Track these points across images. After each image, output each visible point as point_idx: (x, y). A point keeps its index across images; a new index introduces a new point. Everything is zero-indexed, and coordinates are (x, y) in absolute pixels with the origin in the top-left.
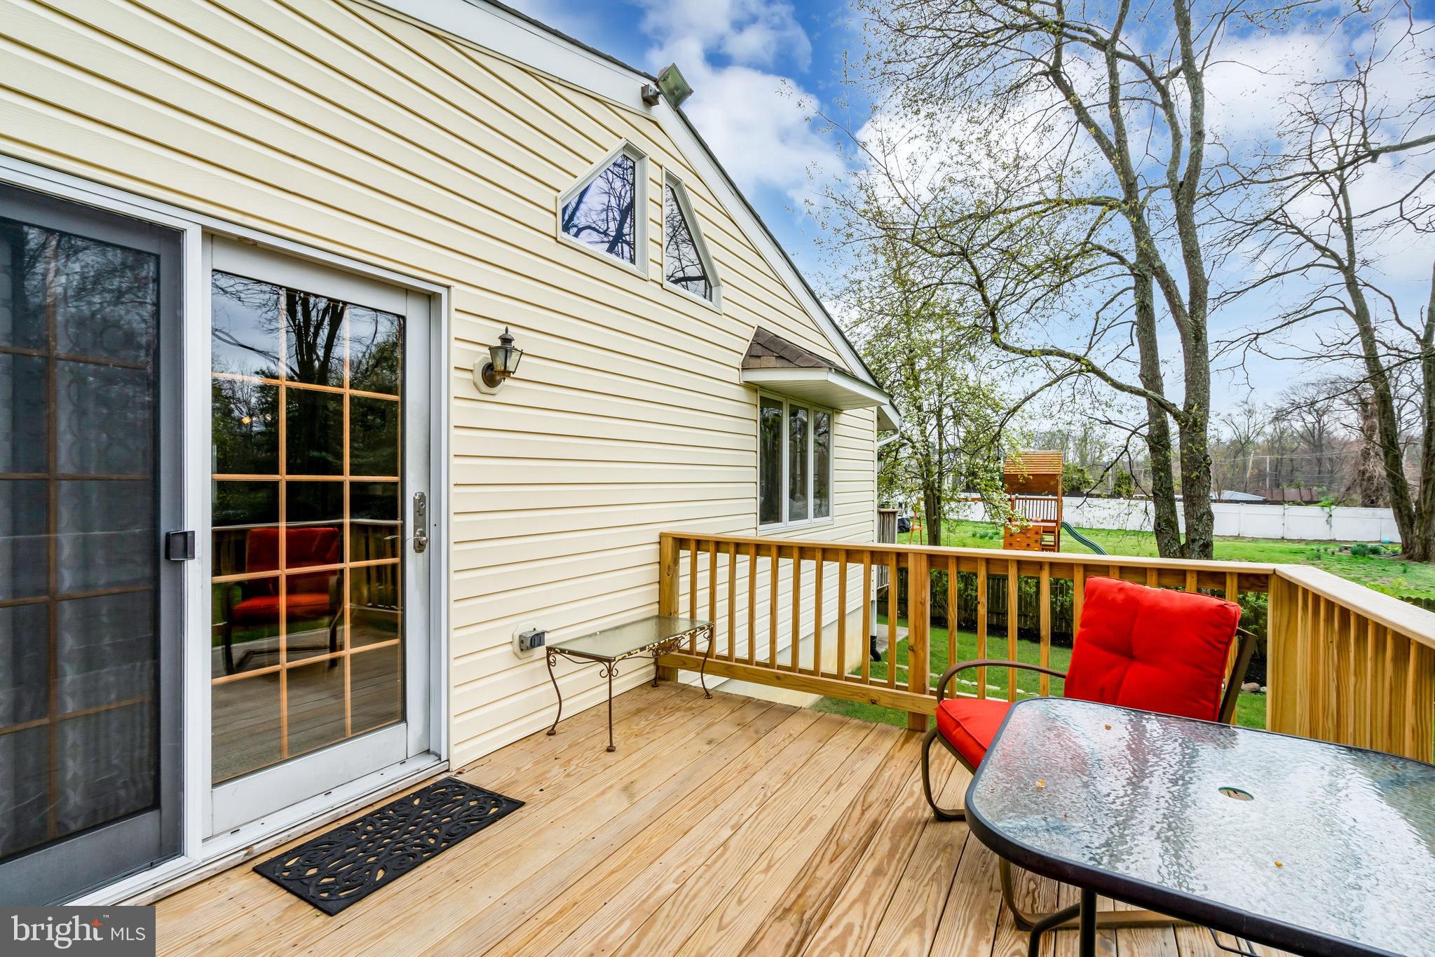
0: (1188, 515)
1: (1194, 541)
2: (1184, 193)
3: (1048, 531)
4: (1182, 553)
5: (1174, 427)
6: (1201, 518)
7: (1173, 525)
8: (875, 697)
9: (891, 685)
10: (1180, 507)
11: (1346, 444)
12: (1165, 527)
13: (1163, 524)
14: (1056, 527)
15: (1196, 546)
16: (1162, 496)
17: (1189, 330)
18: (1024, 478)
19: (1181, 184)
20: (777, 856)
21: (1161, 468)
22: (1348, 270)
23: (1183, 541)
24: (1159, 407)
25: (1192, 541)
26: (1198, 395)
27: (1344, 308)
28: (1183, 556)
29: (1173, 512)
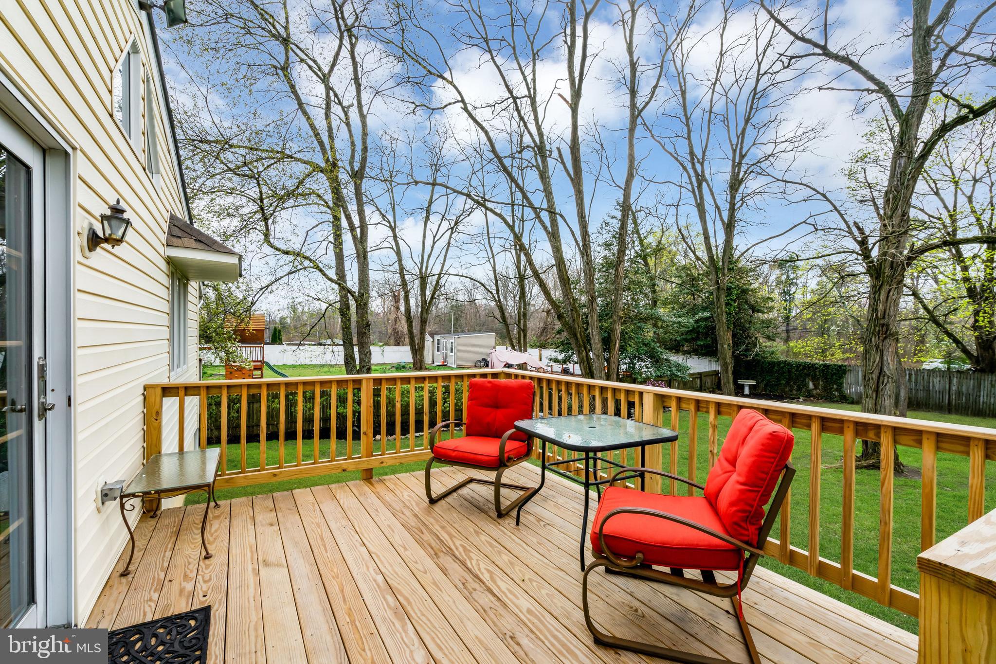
0: (360, 352)
1: (363, 367)
2: (357, 176)
3: (256, 368)
4: (358, 372)
5: (352, 303)
6: (366, 355)
7: (353, 359)
8: (345, 467)
9: (350, 458)
10: (356, 349)
11: (378, 314)
12: (349, 360)
13: (349, 359)
14: (261, 365)
15: (365, 370)
16: (348, 344)
17: (361, 252)
18: (250, 333)
19: (357, 172)
20: (401, 543)
21: (346, 328)
22: (393, 229)
23: (358, 367)
24: (345, 291)
25: (362, 367)
26: (365, 288)
27: (392, 248)
28: (358, 374)
29: (353, 352)
